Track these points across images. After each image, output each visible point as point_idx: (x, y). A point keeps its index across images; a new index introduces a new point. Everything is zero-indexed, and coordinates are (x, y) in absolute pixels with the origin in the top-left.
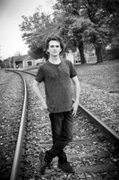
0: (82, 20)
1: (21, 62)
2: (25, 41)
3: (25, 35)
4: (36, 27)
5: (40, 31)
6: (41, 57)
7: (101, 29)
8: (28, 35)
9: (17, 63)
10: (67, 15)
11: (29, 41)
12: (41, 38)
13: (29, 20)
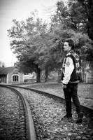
0: (79, 35)
3: (14, 42)
8: (18, 43)
13: (21, 25)
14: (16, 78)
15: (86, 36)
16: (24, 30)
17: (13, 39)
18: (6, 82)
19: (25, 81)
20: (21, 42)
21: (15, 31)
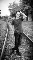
1: (7, 18)
2: (9, 11)
4: (13, 7)
5: (15, 9)
6: (14, 17)
9: (6, 18)
10: (24, 4)
12: (15, 11)
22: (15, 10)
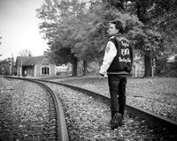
0: (127, 16)
2: (43, 34)
3: (44, 25)
7: (151, 32)
8: (49, 26)
10: (108, 7)
11: (49, 35)
13: (53, 4)
14: (45, 71)
15: (135, 18)
16: (57, 9)
17: (43, 21)
18: (33, 76)
19: (58, 74)
20: (53, 25)
21: (46, 10)
22: (71, 28)
